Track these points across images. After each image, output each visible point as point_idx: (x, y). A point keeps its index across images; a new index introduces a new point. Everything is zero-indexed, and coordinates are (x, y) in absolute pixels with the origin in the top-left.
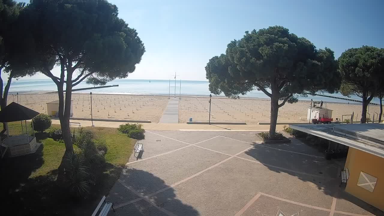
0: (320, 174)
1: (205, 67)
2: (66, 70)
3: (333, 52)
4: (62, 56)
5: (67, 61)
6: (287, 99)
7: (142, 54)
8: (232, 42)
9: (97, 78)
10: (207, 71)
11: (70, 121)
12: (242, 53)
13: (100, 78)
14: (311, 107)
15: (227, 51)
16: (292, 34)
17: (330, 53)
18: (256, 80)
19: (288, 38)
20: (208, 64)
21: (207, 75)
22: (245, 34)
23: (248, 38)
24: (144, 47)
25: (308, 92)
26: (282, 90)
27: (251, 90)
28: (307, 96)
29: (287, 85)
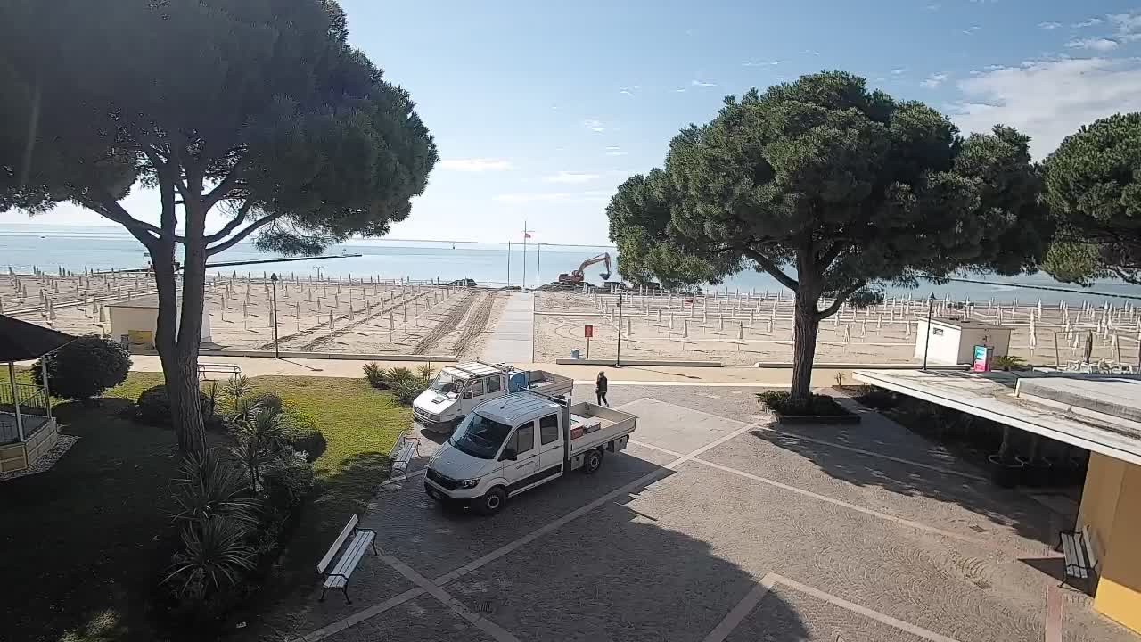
0: (978, 534)
1: (607, 209)
2: (178, 202)
3: (1028, 139)
4: (161, 157)
5: (184, 175)
6: (846, 295)
7: (430, 167)
8: (685, 132)
9: (293, 233)
10: (611, 219)
11: (201, 360)
12: (714, 164)
13: (302, 233)
14: (930, 318)
15: (669, 160)
16: (875, 93)
17: (1016, 143)
18: (752, 241)
19: (859, 108)
20: (615, 200)
21: (612, 230)
22: (724, 106)
23: (733, 117)
24: (434, 146)
25: (920, 273)
26: (828, 268)
27: (737, 270)
28: (917, 285)
29: (848, 252)
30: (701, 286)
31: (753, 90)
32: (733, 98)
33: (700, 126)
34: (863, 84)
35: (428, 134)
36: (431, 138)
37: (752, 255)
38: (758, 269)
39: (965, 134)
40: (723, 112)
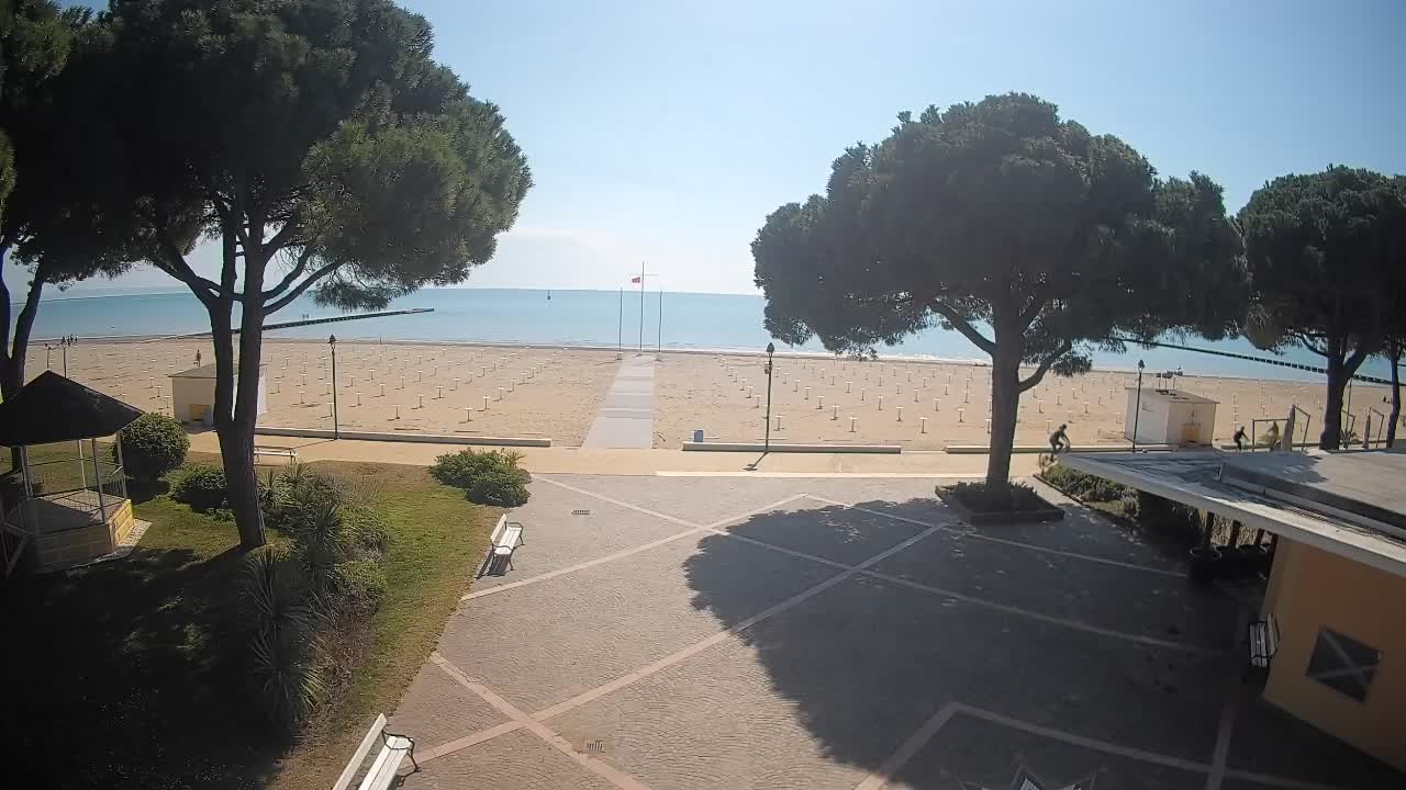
0: (1173, 637)
1: (752, 245)
2: (240, 254)
3: (1221, 190)
4: (226, 204)
5: (246, 222)
6: (1052, 359)
8: (850, 151)
9: (355, 283)
11: (257, 440)
13: (366, 283)
14: (1139, 390)
15: (831, 184)
16: (1070, 122)
17: (1210, 193)
18: (938, 292)
19: (1053, 137)
20: (763, 233)
22: (899, 124)
23: (910, 138)
24: (526, 170)
25: (1128, 335)
26: (1031, 326)
27: (920, 327)
28: (1125, 349)
29: (1052, 308)
30: (875, 346)
31: (932, 107)
32: (908, 113)
33: (869, 146)
34: (1056, 110)
35: (520, 154)
36: (524, 158)
37: (939, 308)
38: (946, 326)
39: (1163, 176)
40: (896, 130)
